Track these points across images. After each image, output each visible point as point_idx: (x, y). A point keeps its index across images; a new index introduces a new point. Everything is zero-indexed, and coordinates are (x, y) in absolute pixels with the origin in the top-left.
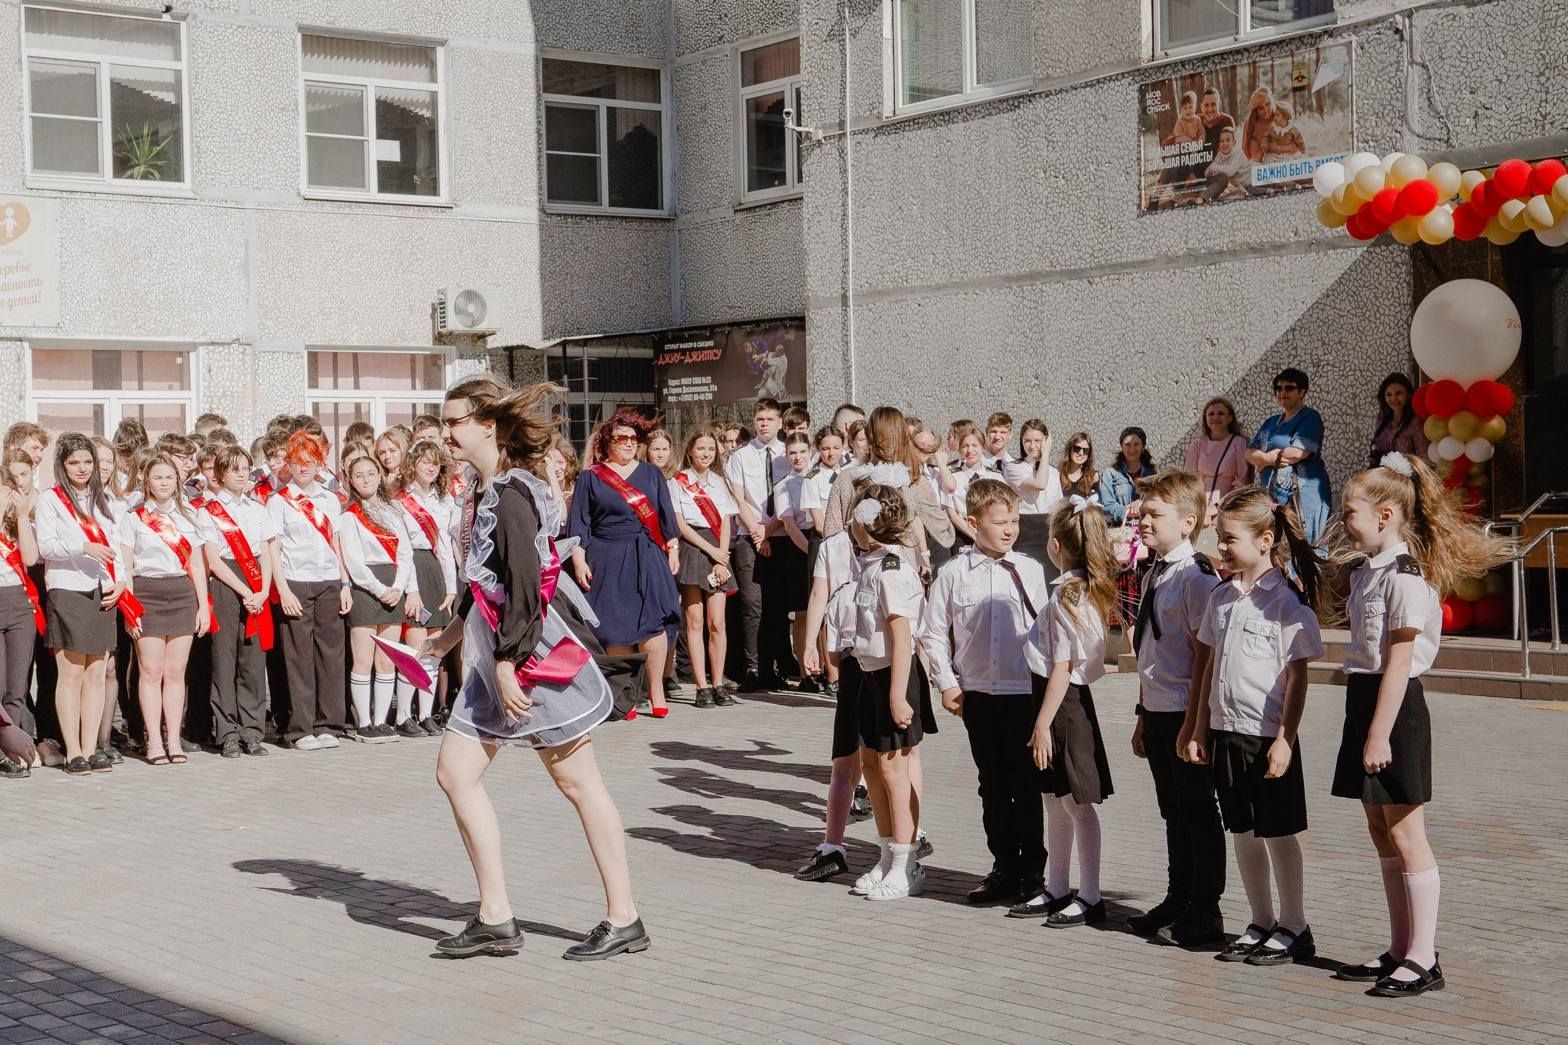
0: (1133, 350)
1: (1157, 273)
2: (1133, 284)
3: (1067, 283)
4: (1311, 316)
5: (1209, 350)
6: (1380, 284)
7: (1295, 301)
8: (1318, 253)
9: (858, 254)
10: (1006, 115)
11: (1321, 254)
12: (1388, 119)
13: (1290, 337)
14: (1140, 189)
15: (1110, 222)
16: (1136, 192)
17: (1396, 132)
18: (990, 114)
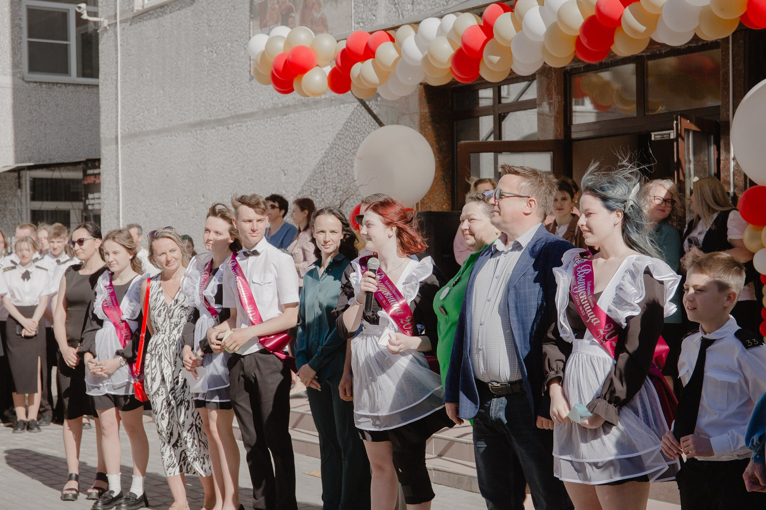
0: (247, 178)
1: (259, 121)
2: (248, 129)
3: (217, 128)
4: (332, 153)
5: (283, 178)
6: (366, 130)
7: (324, 142)
8: (335, 107)
9: (123, 107)
10: (189, 8)
11: (337, 107)
12: (369, 5)
13: (322, 170)
14: (250, 60)
15: (237, 84)
16: (248, 62)
17: (374, 15)
18: (182, 7)
